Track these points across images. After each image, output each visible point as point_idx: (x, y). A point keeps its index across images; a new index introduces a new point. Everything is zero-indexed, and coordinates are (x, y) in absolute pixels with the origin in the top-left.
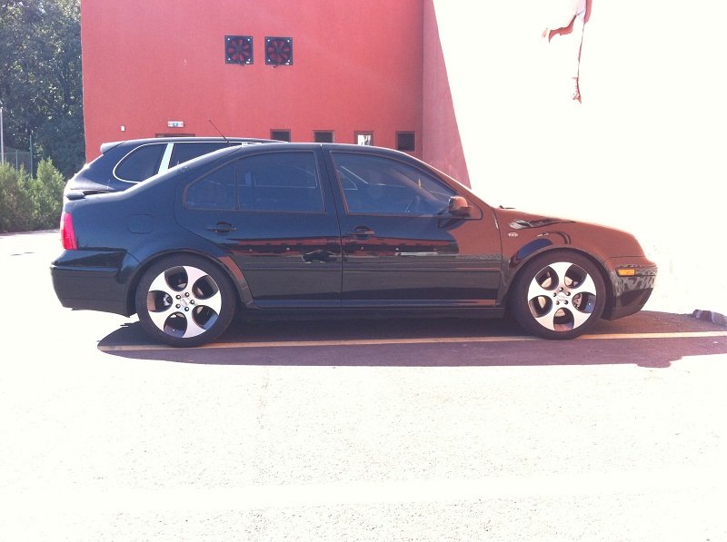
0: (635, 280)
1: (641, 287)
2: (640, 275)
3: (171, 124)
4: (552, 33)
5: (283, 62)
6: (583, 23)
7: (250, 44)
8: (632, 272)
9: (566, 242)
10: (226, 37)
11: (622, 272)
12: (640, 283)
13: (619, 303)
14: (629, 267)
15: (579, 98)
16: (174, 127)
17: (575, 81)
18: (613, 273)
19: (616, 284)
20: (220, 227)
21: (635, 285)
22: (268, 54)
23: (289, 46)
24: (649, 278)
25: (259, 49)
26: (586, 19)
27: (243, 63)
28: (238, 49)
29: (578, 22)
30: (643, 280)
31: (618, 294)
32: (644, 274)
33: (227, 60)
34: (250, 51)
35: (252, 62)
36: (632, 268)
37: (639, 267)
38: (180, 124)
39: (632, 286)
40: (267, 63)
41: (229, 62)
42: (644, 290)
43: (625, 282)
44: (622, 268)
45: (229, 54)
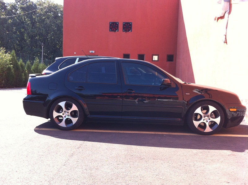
0: (236, 113)
1: (239, 115)
2: (239, 111)
3: (90, 52)
4: (218, 18)
5: (129, 31)
6: (228, 15)
7: (118, 25)
8: (235, 110)
9: (210, 98)
10: (110, 22)
11: (231, 110)
12: (238, 114)
13: (230, 122)
14: (234, 108)
15: (226, 43)
16: (91, 53)
17: (225, 36)
18: (227, 110)
19: (229, 114)
20: (80, 88)
21: (236, 114)
22: (124, 28)
23: (131, 25)
24: (242, 112)
25: (121, 26)
26: (229, 13)
27: (115, 31)
28: (114, 27)
29: (226, 15)
30: (239, 113)
31: (229, 118)
32: (240, 110)
33: (110, 30)
34: (118, 27)
35: (118, 31)
36: (235, 108)
37: (238, 108)
38: (93, 52)
39: (235, 115)
40: (123, 31)
41: (110, 31)
42: (240, 117)
43: (232, 113)
44: (231, 108)
45: (110, 28)
